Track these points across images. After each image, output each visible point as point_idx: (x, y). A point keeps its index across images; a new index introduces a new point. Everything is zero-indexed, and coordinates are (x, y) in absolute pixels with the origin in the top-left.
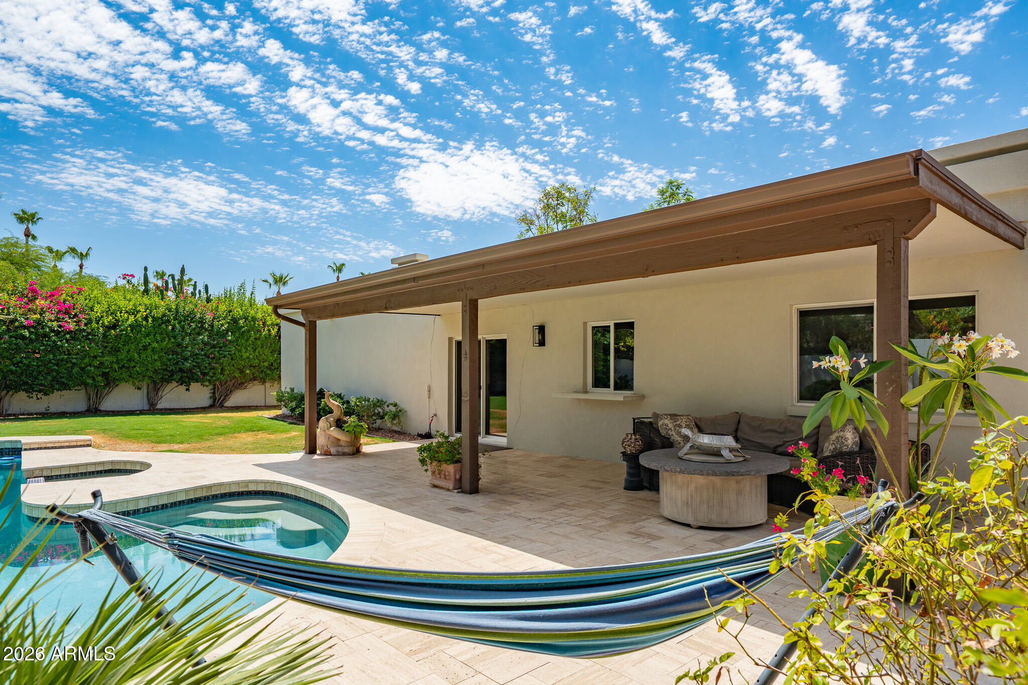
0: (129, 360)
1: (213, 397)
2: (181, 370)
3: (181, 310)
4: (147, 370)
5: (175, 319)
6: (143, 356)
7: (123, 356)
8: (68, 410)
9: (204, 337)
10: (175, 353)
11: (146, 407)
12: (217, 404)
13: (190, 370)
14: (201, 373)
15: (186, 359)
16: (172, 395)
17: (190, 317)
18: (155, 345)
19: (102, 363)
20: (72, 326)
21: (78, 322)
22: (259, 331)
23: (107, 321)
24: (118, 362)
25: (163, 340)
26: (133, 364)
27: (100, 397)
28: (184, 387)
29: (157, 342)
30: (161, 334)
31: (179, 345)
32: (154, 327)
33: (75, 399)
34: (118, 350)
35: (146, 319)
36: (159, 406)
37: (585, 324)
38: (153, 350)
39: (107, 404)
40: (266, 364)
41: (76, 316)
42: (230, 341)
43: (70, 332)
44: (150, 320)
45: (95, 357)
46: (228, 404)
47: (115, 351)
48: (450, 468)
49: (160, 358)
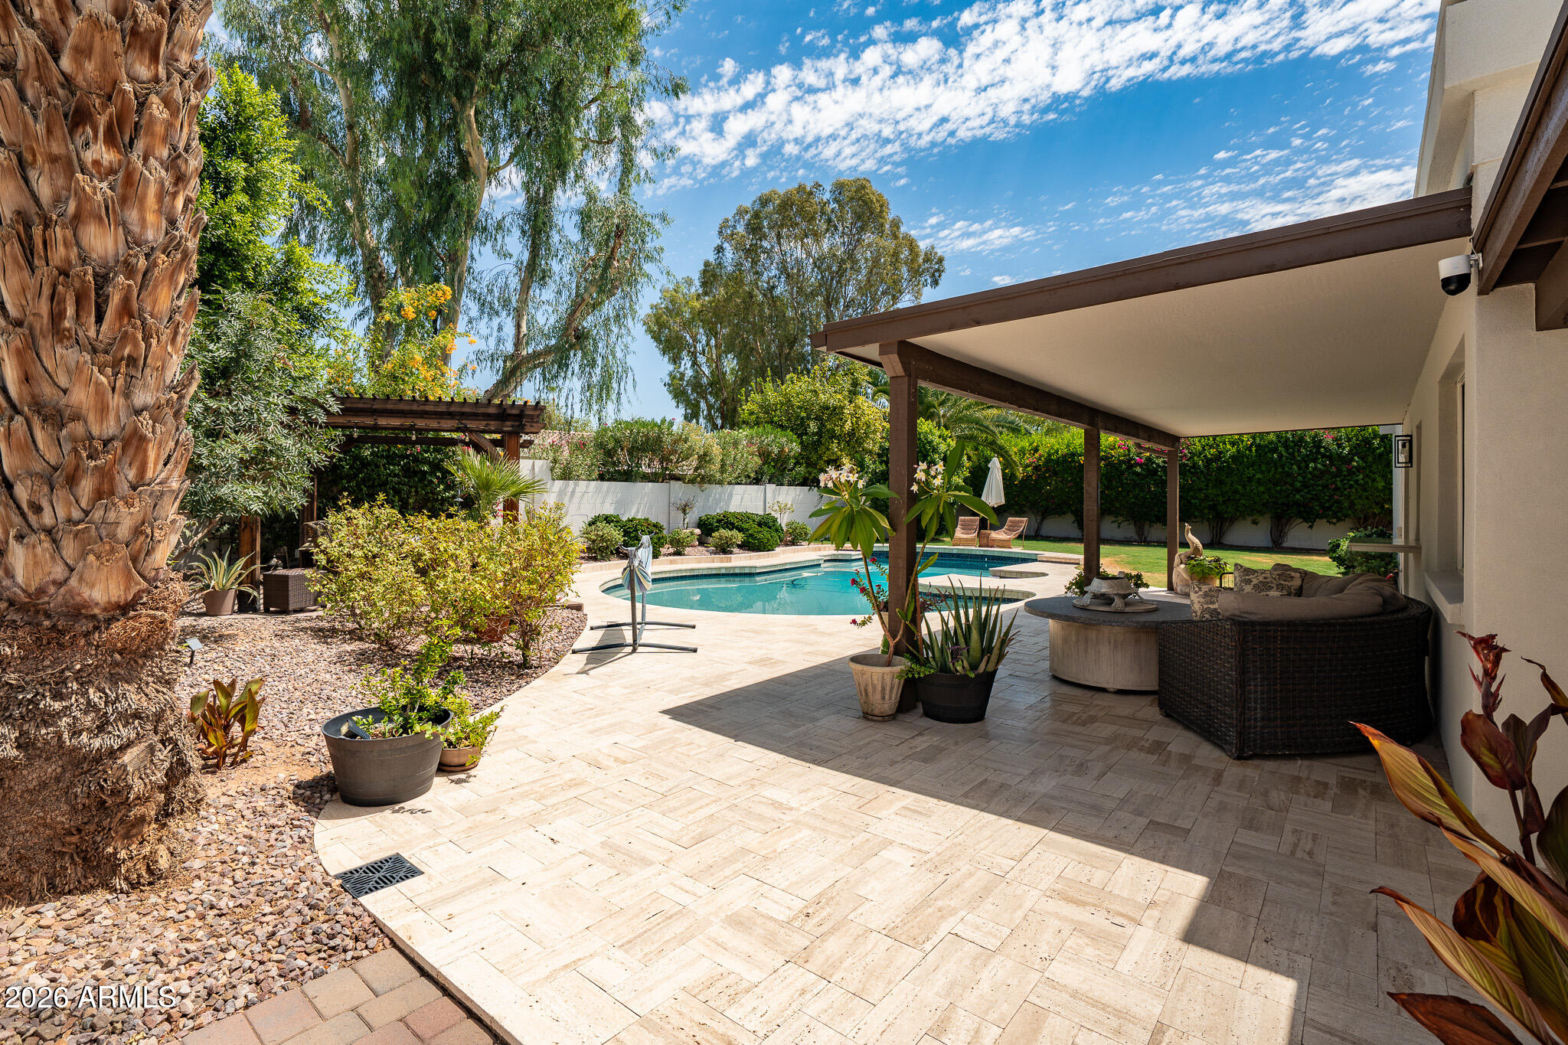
2: (1297, 504)
5: (1283, 446)
6: (1248, 488)
7: (1227, 488)
11: (1270, 545)
13: (1308, 504)
14: (1322, 506)
19: (1207, 496)
23: (1209, 453)
25: (1268, 470)
26: (1238, 497)
28: (1306, 524)
29: (1262, 472)
30: (1268, 463)
32: (1259, 456)
35: (1250, 448)
36: (1285, 545)
38: (1259, 482)
39: (1230, 538)
42: (1359, 469)
44: (1254, 449)
45: (1201, 490)
47: (1220, 483)
49: (1269, 489)
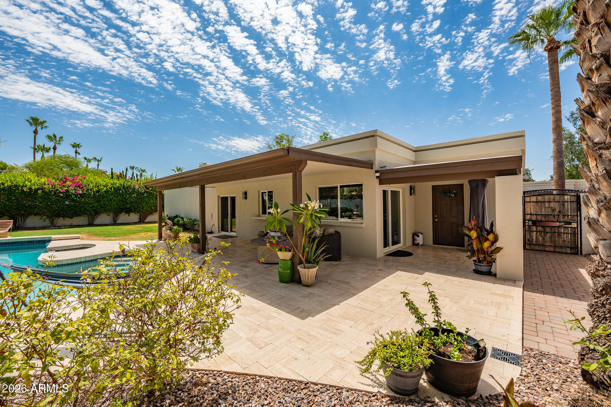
0: (104, 205)
1: (140, 218)
2: (126, 208)
3: (125, 185)
4: (112, 208)
5: (123, 188)
7: (102, 203)
8: (81, 224)
9: (135, 195)
10: (123, 201)
11: (113, 223)
12: (142, 221)
13: (129, 208)
14: (134, 209)
15: (127, 204)
16: (123, 217)
17: (129, 187)
19: (93, 206)
20: (81, 192)
21: (83, 190)
23: (95, 189)
24: (100, 205)
25: (118, 197)
26: (106, 206)
27: (93, 219)
28: (127, 215)
29: (116, 197)
30: (117, 194)
31: (125, 198)
33: (83, 219)
34: (100, 201)
35: (111, 188)
36: (118, 222)
37: (259, 191)
38: (114, 200)
39: (97, 221)
41: (82, 188)
42: (146, 197)
43: (80, 194)
44: (113, 189)
45: (90, 204)
46: (146, 221)
47: (99, 201)
48: (196, 245)
49: (117, 203)
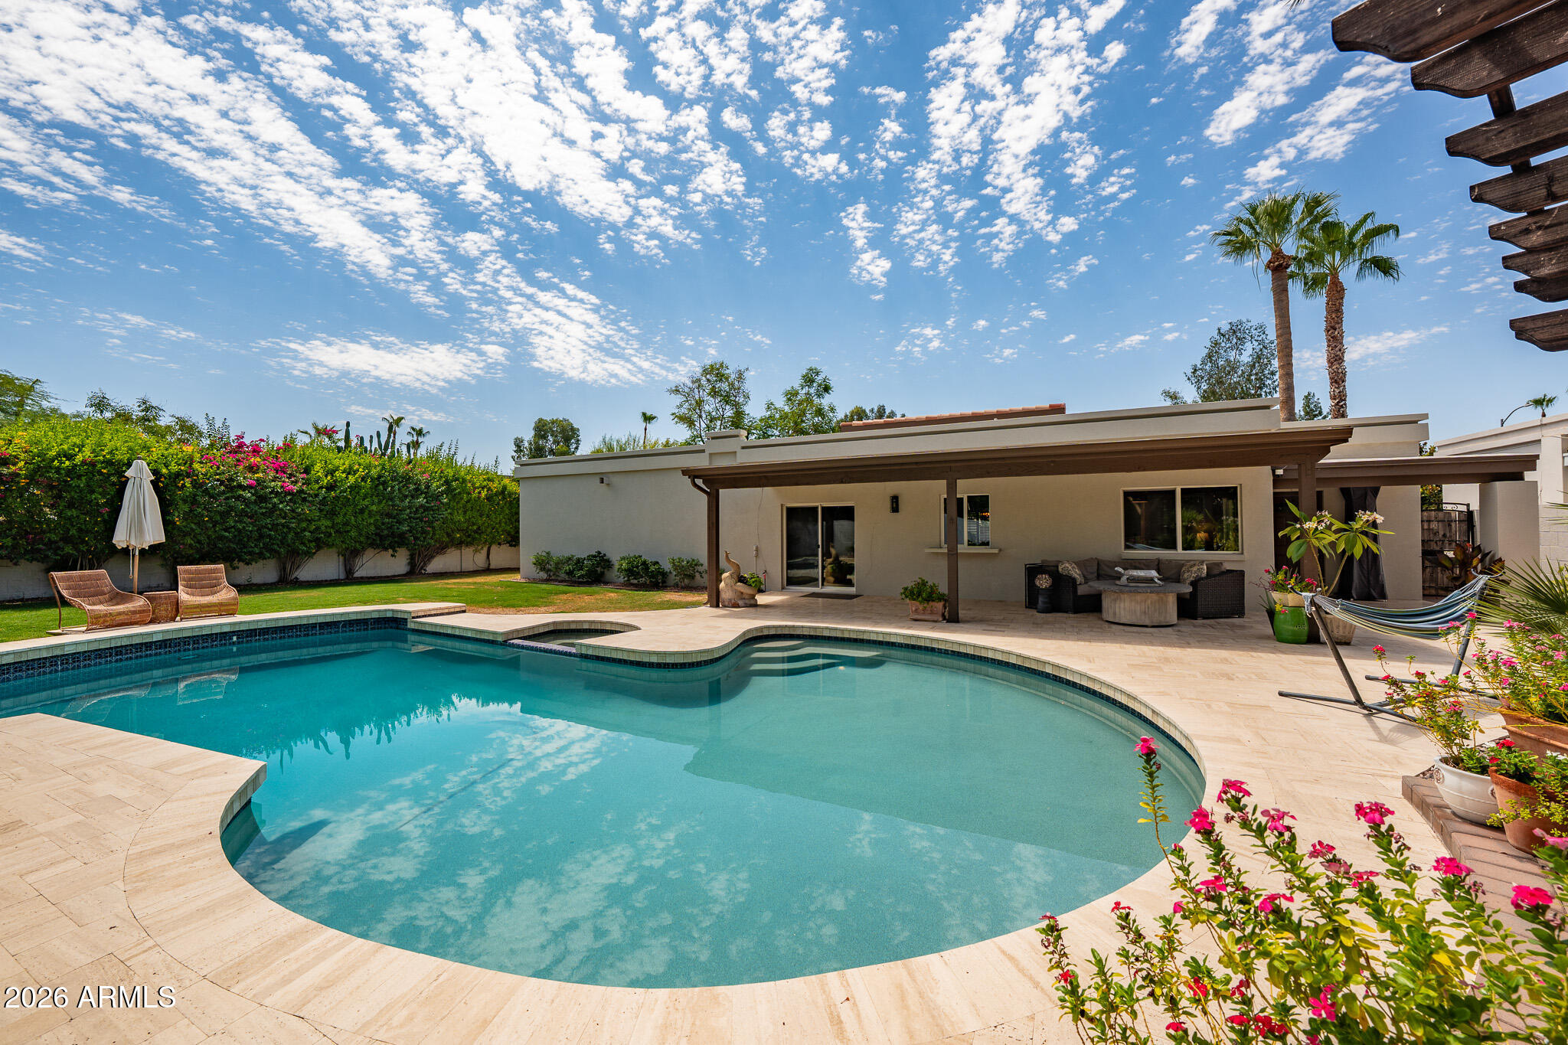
1: (412, 564)
4: (361, 535)
5: (392, 480)
6: (359, 519)
7: (339, 520)
8: (257, 581)
9: (421, 500)
11: (342, 576)
12: (414, 573)
15: (401, 523)
18: (374, 508)
19: (318, 528)
20: (291, 486)
22: (469, 494)
23: (326, 481)
26: (349, 528)
27: (295, 567)
28: (388, 554)
31: (397, 508)
33: (265, 568)
34: (335, 513)
36: (359, 574)
37: (940, 496)
40: (475, 528)
41: (292, 475)
42: (444, 504)
43: (289, 493)
44: (368, 480)
45: (312, 521)
46: (424, 571)
49: (375, 521)
